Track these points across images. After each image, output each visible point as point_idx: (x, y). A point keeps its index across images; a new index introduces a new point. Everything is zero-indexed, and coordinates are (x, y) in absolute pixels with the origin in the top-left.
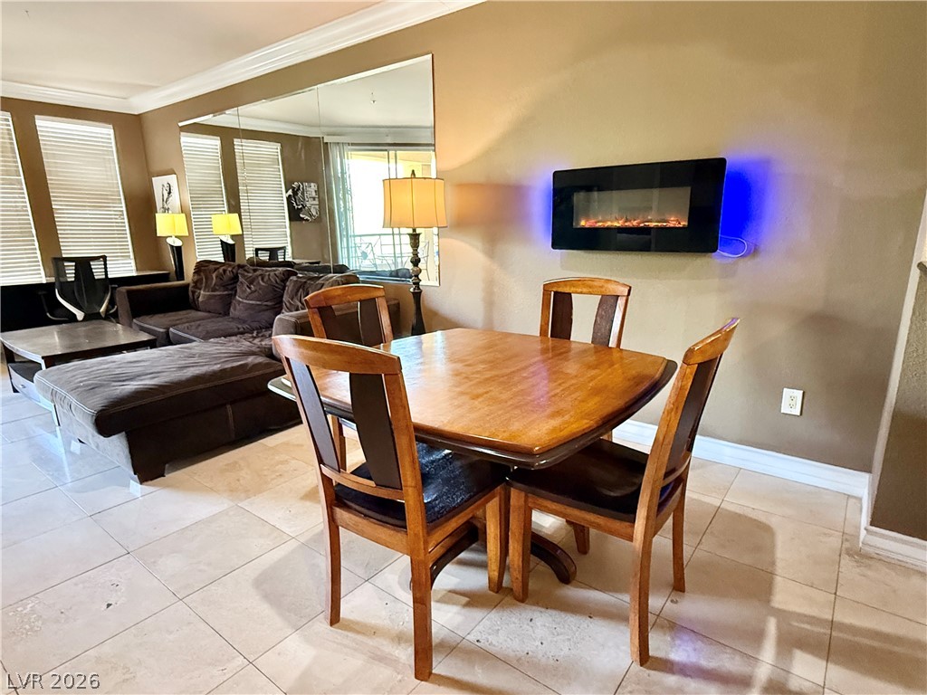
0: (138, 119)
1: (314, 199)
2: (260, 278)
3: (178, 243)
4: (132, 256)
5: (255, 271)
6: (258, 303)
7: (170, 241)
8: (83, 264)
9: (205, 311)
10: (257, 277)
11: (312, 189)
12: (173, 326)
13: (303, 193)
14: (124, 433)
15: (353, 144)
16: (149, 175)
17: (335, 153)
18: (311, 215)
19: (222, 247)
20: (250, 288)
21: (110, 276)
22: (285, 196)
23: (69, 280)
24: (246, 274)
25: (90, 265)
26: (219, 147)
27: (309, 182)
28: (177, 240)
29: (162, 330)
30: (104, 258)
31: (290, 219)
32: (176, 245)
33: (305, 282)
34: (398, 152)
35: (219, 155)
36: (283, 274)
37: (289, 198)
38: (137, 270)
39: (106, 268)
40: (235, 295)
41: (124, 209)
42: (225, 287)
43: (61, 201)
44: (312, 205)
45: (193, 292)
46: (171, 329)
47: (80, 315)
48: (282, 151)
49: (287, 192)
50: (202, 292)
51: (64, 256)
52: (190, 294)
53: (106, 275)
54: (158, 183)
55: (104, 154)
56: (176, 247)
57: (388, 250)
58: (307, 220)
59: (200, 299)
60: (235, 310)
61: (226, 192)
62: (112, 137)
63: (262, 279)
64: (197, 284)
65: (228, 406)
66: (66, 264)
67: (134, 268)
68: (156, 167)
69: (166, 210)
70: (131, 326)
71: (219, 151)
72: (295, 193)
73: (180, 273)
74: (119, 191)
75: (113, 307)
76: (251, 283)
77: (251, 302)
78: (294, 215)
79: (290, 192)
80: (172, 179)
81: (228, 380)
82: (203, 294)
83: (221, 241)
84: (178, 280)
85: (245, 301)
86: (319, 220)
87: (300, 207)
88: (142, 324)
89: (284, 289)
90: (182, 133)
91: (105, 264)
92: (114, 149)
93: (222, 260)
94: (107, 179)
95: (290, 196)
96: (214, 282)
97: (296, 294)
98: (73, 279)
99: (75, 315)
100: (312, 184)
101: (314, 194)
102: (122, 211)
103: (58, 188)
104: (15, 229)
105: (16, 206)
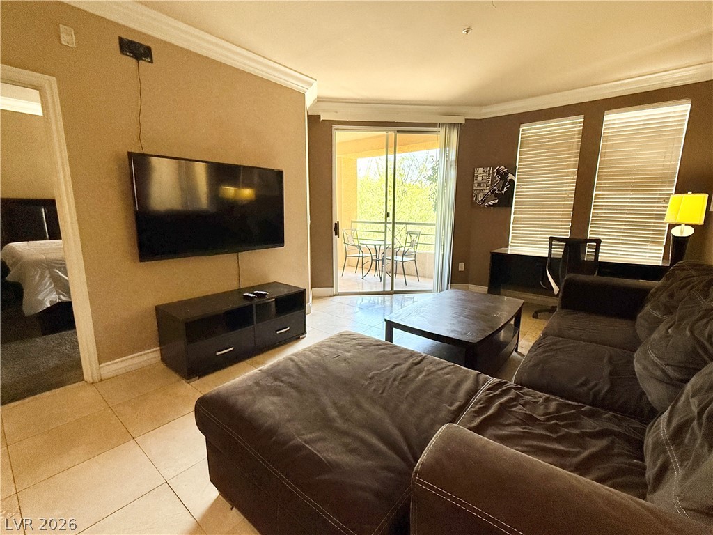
3: (688, 232)
4: (665, 243)
7: (675, 230)
8: (572, 246)
32: (681, 236)
38: (664, 258)
41: (673, 192)
43: (602, 187)
47: (556, 290)
53: (596, 258)
62: (688, 112)
74: (675, 173)
94: (664, 161)
102: (670, 194)
103: (606, 176)
104: (559, 211)
105: (565, 194)
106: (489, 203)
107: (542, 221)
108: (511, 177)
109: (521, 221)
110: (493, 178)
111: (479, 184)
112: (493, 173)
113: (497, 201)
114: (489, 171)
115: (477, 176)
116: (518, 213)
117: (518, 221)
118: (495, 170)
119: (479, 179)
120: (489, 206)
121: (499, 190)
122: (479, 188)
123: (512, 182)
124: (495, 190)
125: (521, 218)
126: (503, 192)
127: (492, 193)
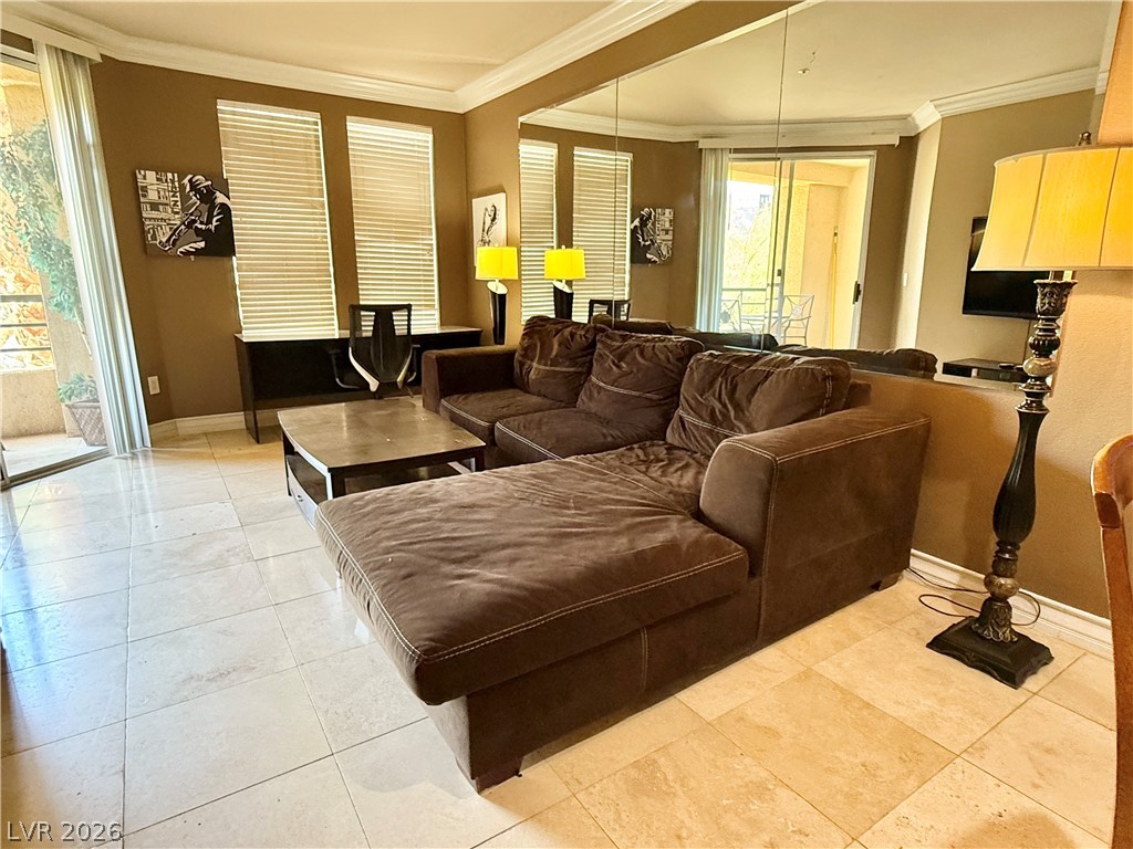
0: (463, 119)
1: (667, 232)
2: (636, 352)
3: (502, 290)
4: (437, 306)
5: (624, 338)
6: (634, 393)
7: (492, 287)
8: (384, 314)
9: (539, 395)
10: (631, 348)
11: (666, 216)
12: (500, 418)
13: (653, 224)
14: (463, 698)
15: (737, 151)
16: (468, 195)
17: (709, 163)
18: (660, 255)
19: (555, 296)
20: (619, 367)
21: (413, 332)
22: (629, 227)
23: (364, 334)
24: (609, 342)
25: (392, 316)
26: (555, 158)
27: (664, 208)
28: (501, 285)
29: (483, 423)
30: (408, 308)
31: (632, 261)
32: (498, 292)
33: (728, 366)
34: (797, 162)
35: (554, 169)
36: (683, 349)
37: (634, 232)
38: (442, 324)
39: (409, 320)
40: (589, 372)
41: (434, 242)
42: (573, 361)
43: (364, 230)
44: (663, 240)
45: (522, 365)
46: (498, 424)
47: (374, 384)
48: (633, 164)
49: (632, 222)
50: (535, 364)
51: (362, 303)
52: (516, 365)
53: (409, 329)
54: (480, 206)
55: (419, 169)
56: (499, 295)
57: (761, 311)
58: (655, 262)
59: (532, 375)
60: (591, 398)
61: (558, 221)
62: (430, 145)
63: (642, 354)
64: (527, 351)
65: (644, 636)
66: (363, 313)
67: (438, 321)
68: (479, 186)
69: (485, 243)
70: (437, 412)
71: (554, 164)
72: (643, 223)
73: (499, 332)
74: (430, 218)
75: (412, 375)
76: (621, 357)
77: (622, 391)
78: (638, 254)
79: (637, 222)
80: (499, 200)
81: (653, 583)
82: (536, 369)
83: (555, 288)
84: (496, 343)
85: (609, 387)
86: (669, 262)
87: (647, 243)
88: (455, 410)
89: (682, 374)
90: (522, 140)
91: (409, 315)
92: (431, 161)
93: (553, 316)
94: (420, 202)
95: (636, 227)
96: (554, 353)
97: (712, 384)
98: (370, 334)
99: (368, 384)
100: (667, 211)
101: (667, 225)
102: (431, 245)
103: (363, 214)
104: (311, 265)
105: (316, 237)
106: (187, 247)
107: (288, 282)
108: (220, 198)
109: (253, 283)
110: (185, 197)
111: (154, 206)
112: (182, 187)
113: (202, 244)
114: (173, 181)
115: (145, 189)
116: (244, 267)
117: (248, 282)
118: (186, 181)
119: (153, 196)
120: (187, 253)
121: (202, 223)
122: (154, 214)
123: (225, 209)
124: (195, 221)
125: (252, 276)
126: (212, 227)
127: (187, 227)
